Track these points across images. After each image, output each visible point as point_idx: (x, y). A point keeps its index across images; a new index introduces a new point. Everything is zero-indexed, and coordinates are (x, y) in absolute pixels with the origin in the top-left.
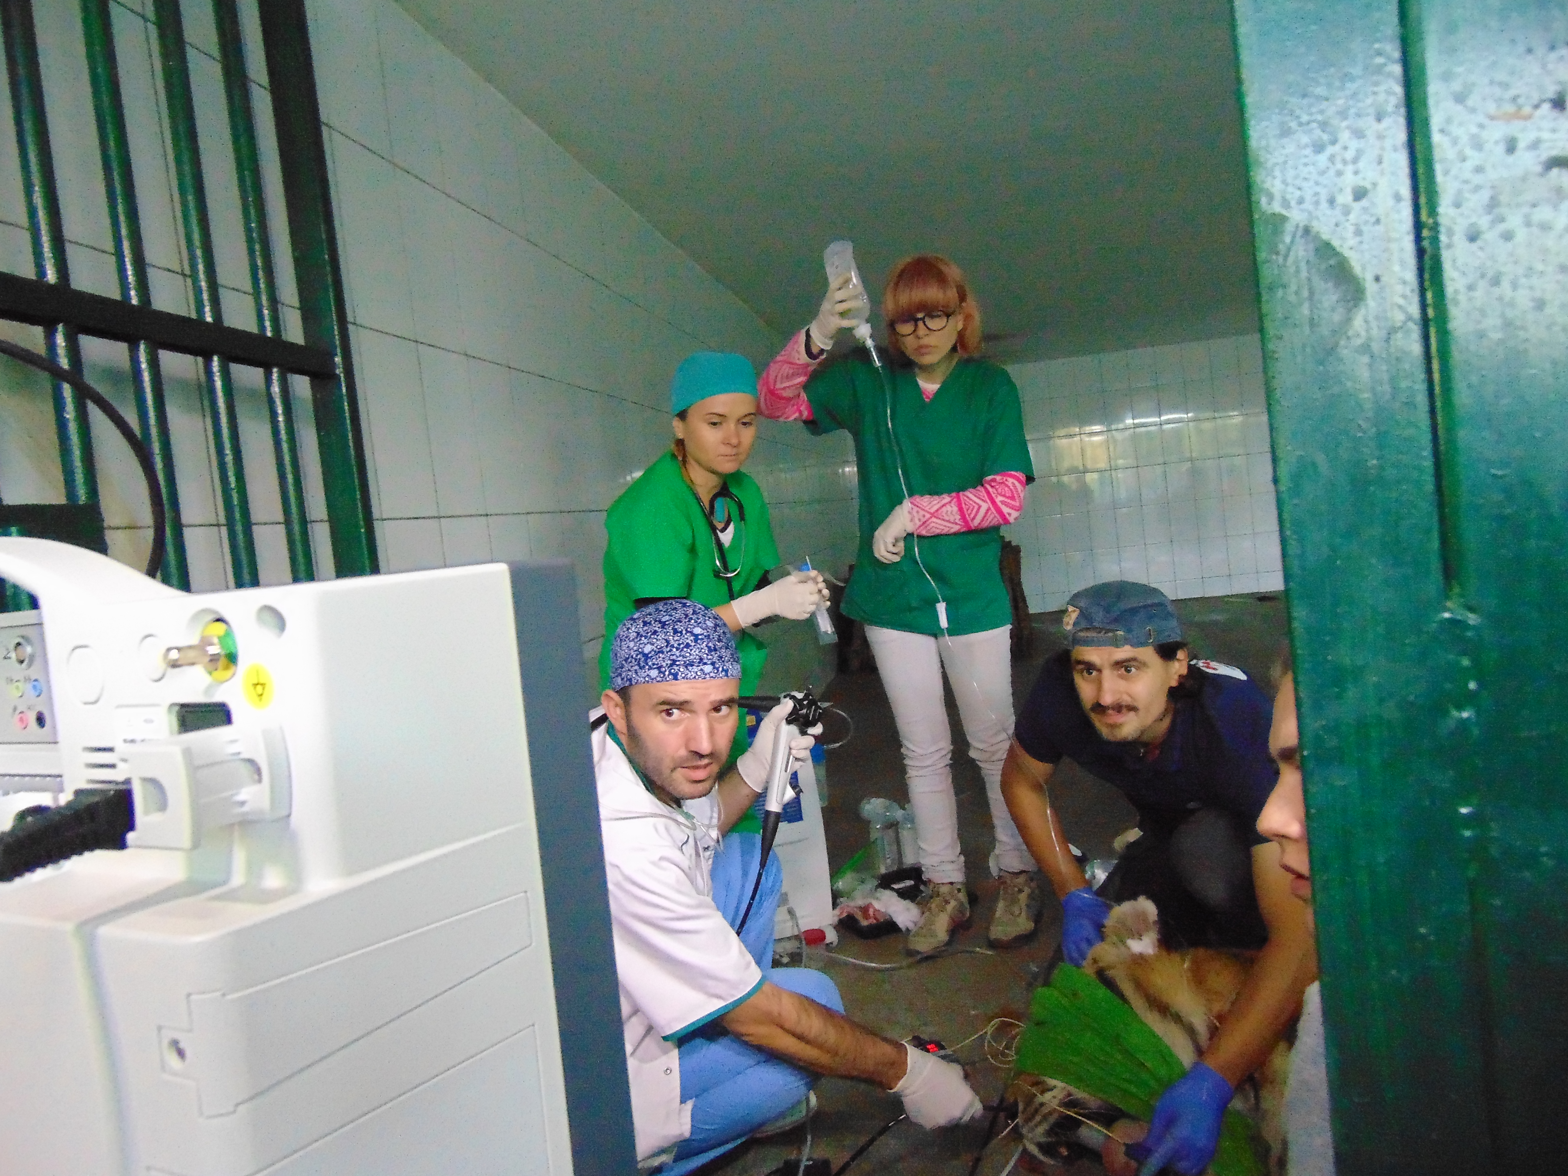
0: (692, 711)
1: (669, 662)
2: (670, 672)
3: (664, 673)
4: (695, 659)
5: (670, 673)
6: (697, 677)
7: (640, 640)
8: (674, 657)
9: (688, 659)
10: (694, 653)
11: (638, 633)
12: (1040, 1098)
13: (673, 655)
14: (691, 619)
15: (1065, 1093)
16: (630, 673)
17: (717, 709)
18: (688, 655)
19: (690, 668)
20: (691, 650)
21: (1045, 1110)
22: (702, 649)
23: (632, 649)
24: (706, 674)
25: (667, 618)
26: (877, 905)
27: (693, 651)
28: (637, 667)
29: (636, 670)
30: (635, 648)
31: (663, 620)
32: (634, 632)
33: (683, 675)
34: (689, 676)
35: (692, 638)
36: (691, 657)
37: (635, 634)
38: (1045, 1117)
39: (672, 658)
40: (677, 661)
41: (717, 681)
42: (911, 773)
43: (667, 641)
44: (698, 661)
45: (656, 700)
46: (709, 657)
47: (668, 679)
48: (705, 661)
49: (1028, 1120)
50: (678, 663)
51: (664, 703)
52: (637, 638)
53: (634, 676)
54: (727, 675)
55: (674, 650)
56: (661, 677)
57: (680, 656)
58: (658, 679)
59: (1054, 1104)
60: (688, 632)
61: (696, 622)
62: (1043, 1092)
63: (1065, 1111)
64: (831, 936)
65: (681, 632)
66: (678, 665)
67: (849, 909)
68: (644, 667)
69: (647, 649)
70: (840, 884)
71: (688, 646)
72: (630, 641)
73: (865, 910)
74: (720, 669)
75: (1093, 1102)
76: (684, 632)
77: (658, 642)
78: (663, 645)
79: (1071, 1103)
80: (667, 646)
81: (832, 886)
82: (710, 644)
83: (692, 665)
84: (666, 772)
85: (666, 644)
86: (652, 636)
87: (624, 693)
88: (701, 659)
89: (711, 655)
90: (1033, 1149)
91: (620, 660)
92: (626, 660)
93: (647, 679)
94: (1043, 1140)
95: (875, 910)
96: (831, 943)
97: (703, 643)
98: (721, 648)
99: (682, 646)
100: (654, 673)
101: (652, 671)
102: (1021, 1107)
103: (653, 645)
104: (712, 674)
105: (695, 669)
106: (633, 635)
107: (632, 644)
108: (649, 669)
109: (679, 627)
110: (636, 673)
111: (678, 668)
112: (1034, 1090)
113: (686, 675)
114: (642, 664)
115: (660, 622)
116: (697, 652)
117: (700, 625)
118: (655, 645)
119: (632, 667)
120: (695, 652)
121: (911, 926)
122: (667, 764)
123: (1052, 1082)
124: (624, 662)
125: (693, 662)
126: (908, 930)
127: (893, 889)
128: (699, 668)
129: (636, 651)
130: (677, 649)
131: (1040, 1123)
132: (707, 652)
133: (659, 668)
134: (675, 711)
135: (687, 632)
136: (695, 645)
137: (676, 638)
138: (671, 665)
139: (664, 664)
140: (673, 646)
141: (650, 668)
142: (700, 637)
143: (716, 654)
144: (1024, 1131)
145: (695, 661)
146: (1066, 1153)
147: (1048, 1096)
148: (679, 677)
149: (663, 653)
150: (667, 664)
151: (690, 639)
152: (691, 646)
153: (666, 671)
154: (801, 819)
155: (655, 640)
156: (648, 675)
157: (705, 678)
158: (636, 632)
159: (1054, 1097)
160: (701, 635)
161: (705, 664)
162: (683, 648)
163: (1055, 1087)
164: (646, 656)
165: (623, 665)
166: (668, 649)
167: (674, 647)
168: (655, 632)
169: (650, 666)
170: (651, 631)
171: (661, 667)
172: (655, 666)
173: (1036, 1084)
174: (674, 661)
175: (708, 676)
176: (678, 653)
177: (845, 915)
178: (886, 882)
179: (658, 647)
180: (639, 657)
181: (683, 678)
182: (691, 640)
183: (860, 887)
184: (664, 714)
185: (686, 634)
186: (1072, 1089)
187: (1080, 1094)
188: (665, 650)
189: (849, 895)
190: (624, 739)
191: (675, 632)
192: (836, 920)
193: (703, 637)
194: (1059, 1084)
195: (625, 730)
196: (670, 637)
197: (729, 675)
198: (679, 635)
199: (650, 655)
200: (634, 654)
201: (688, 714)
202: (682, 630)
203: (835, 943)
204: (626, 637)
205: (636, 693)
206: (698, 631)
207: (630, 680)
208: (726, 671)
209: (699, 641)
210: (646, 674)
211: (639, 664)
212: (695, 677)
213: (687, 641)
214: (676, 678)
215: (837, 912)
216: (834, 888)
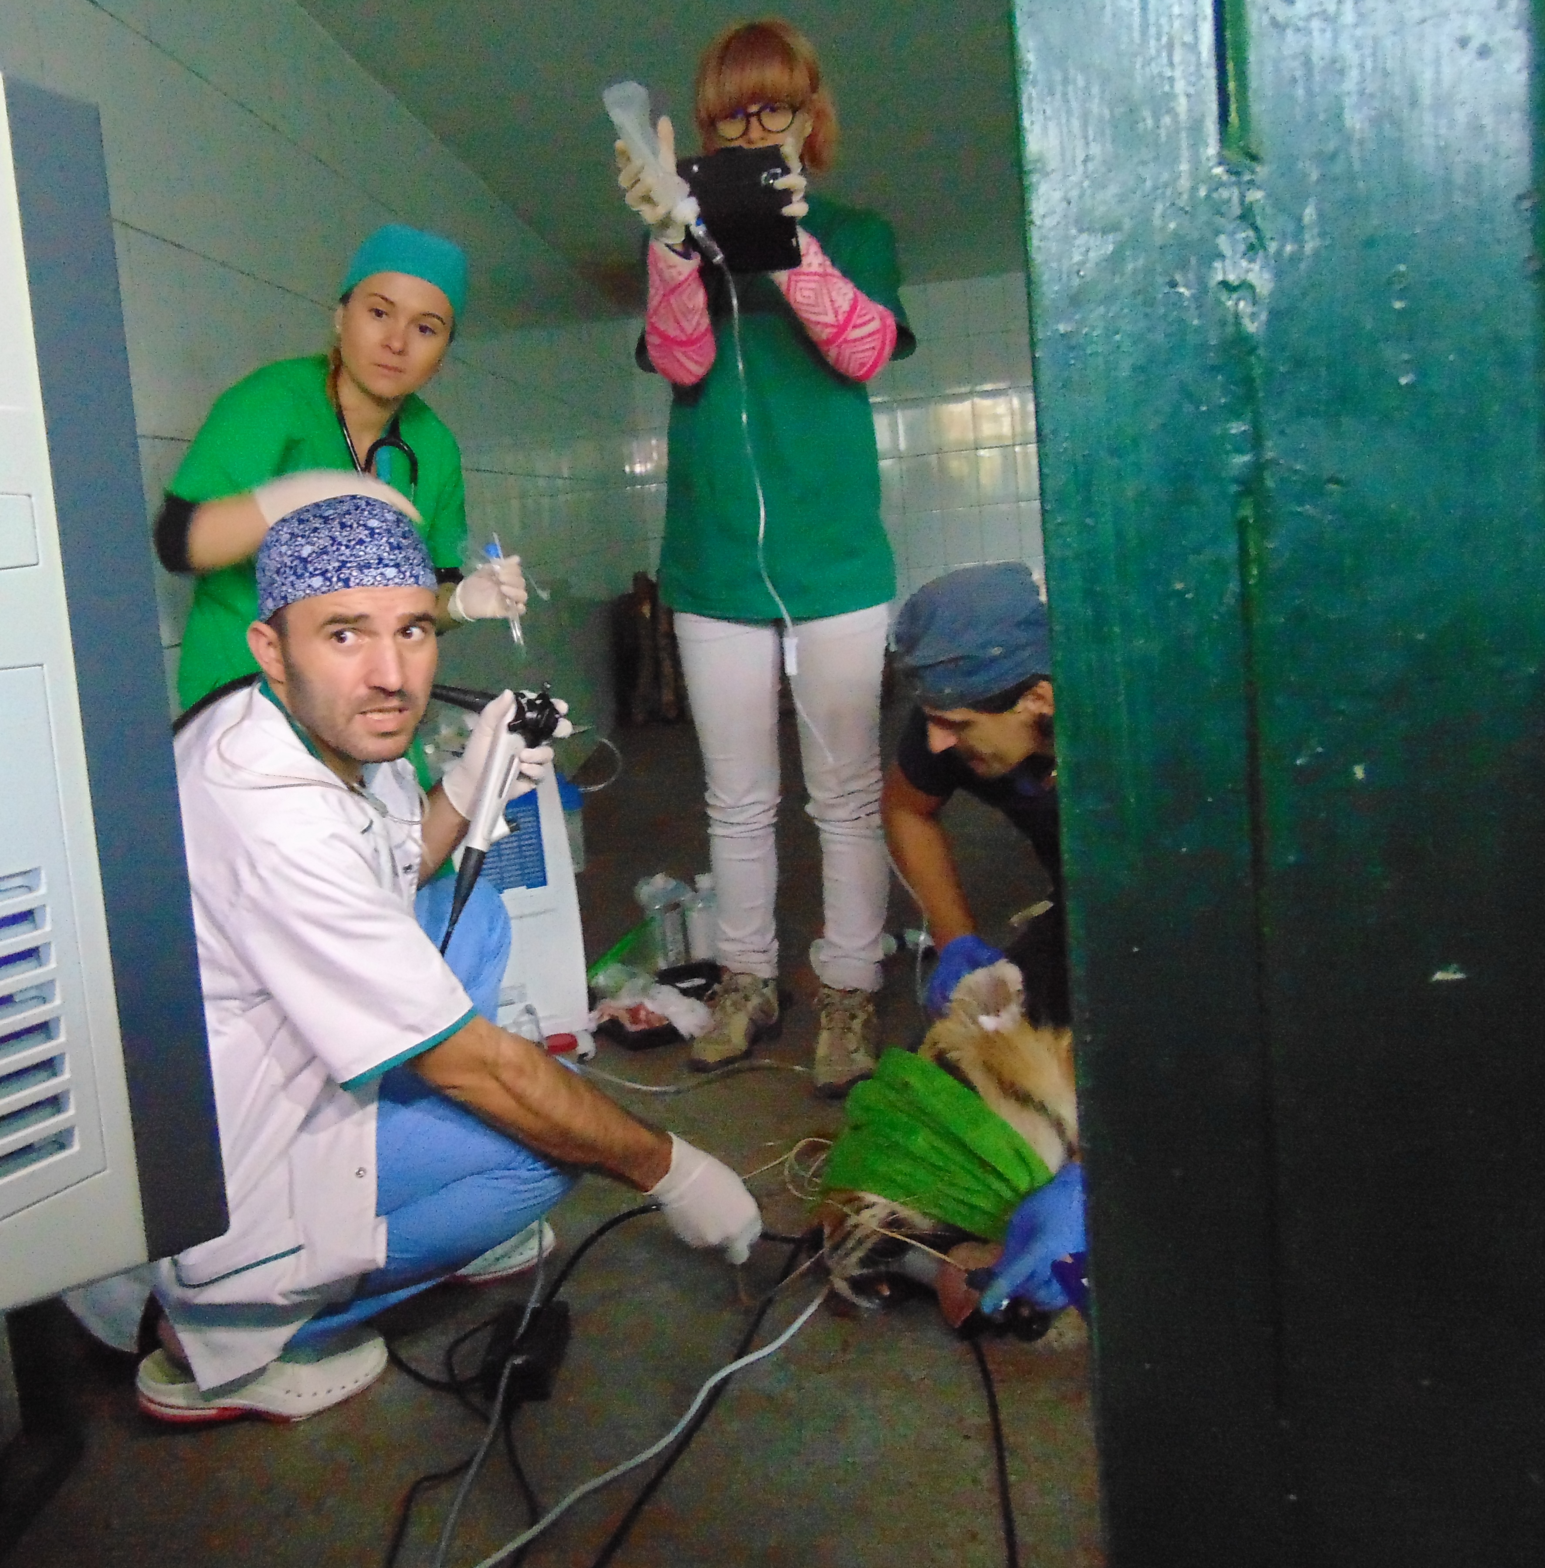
0: (372, 633)
1: (337, 564)
2: (338, 577)
3: (330, 580)
4: (372, 558)
5: (339, 579)
6: (376, 583)
7: (296, 541)
8: (343, 558)
9: (362, 558)
10: (370, 552)
11: (292, 534)
12: (853, 1220)
13: (342, 555)
14: (363, 510)
15: (888, 1211)
16: (284, 588)
17: (405, 631)
18: (362, 553)
19: (366, 571)
20: (366, 547)
21: (858, 1234)
22: (381, 545)
23: (285, 554)
24: (388, 580)
25: (331, 512)
26: (650, 1005)
27: (369, 549)
28: (293, 578)
29: (292, 582)
30: (289, 553)
31: (326, 514)
32: (286, 533)
33: (357, 581)
34: (364, 582)
35: (367, 532)
36: (367, 556)
37: (288, 536)
38: (860, 1242)
39: (341, 558)
40: (347, 562)
41: (405, 590)
42: (716, 830)
43: (333, 539)
44: (377, 561)
45: (321, 619)
46: (392, 557)
47: (336, 587)
48: (386, 562)
49: (836, 1248)
50: (349, 565)
51: (334, 620)
52: (291, 539)
53: (290, 590)
54: (417, 583)
55: (343, 548)
56: (328, 586)
57: (351, 555)
58: (324, 589)
59: (874, 1225)
60: (361, 525)
61: (370, 513)
62: (858, 1212)
63: (887, 1233)
64: (586, 1045)
65: (351, 526)
66: (349, 568)
67: (612, 1012)
68: (303, 574)
69: (306, 551)
70: (601, 980)
71: (361, 542)
72: (282, 546)
73: (634, 1012)
74: (408, 574)
75: (924, 1224)
76: (355, 525)
77: (320, 541)
78: (327, 544)
79: (895, 1223)
80: (332, 545)
81: (589, 982)
82: (392, 540)
83: (370, 568)
84: (341, 721)
85: (331, 542)
86: (312, 535)
87: (276, 620)
88: (380, 560)
89: (394, 555)
90: (841, 1286)
91: (268, 574)
92: (278, 572)
93: (308, 592)
94: (856, 1272)
95: (648, 1013)
96: (585, 1055)
97: (381, 539)
98: (408, 547)
99: (353, 543)
100: (317, 582)
101: (314, 579)
102: (827, 1231)
103: (314, 545)
104: (397, 580)
105: (373, 572)
106: (285, 537)
107: (284, 549)
108: (310, 578)
109: (348, 520)
110: (293, 584)
111: (349, 571)
112: (846, 1209)
113: (361, 580)
114: (299, 571)
115: (321, 517)
116: (374, 550)
117: (377, 517)
118: (317, 545)
119: (286, 578)
120: (371, 550)
121: (697, 1033)
122: (342, 708)
123: (871, 1198)
124: (275, 576)
125: (369, 563)
126: (692, 1038)
127: (677, 987)
128: (379, 571)
129: (291, 556)
130: (347, 547)
131: (853, 1249)
132: (388, 549)
133: (323, 573)
134: (348, 634)
135: (359, 525)
136: (371, 541)
137: (345, 533)
138: (339, 569)
139: (330, 568)
140: (340, 544)
141: (312, 575)
142: (377, 531)
143: (400, 553)
144: (830, 1263)
145: (372, 561)
146: (888, 1293)
147: (866, 1214)
148: (351, 584)
149: (326, 553)
150: (334, 567)
151: (363, 534)
152: (364, 542)
153: (332, 577)
154: (544, 883)
155: (315, 539)
156: (309, 586)
157: (387, 585)
158: (290, 533)
159: (874, 1216)
160: (378, 528)
161: (386, 566)
162: (354, 545)
163: (874, 1204)
164: (304, 561)
165: (274, 579)
166: (335, 548)
167: (342, 545)
168: (316, 530)
169: (311, 573)
170: (309, 529)
171: (327, 571)
172: (317, 572)
173: (850, 1201)
174: (344, 563)
175: (390, 582)
176: (348, 552)
177: (606, 1018)
178: (669, 977)
179: (321, 547)
180: (295, 563)
181: (358, 584)
182: (366, 535)
183: (628, 985)
184: (334, 640)
185: (358, 527)
186: (896, 1206)
187: (905, 1212)
188: (330, 549)
189: (613, 993)
190: (280, 691)
191: (343, 526)
192: (593, 1027)
193: (382, 531)
194: (881, 1200)
195: (281, 677)
196: (337, 533)
197: (420, 583)
198: (348, 529)
199: (309, 559)
200: (287, 560)
201: (367, 640)
202: (352, 523)
203: (591, 1055)
204: (277, 541)
205: (293, 616)
206: (374, 523)
207: (285, 598)
208: (417, 577)
209: (376, 536)
210: (306, 585)
211: (295, 573)
212: (373, 584)
213: (360, 536)
214: (346, 584)
215: (595, 1014)
216: (593, 984)
